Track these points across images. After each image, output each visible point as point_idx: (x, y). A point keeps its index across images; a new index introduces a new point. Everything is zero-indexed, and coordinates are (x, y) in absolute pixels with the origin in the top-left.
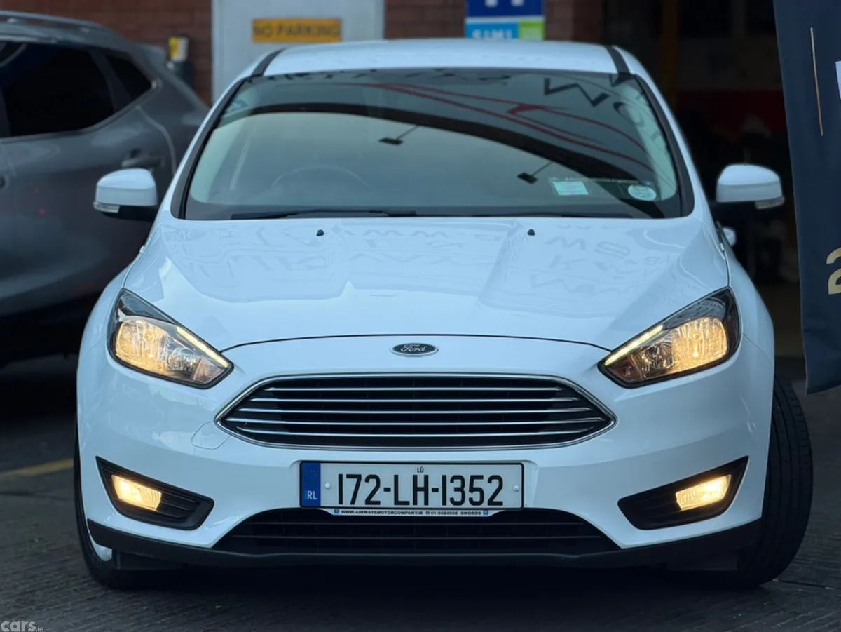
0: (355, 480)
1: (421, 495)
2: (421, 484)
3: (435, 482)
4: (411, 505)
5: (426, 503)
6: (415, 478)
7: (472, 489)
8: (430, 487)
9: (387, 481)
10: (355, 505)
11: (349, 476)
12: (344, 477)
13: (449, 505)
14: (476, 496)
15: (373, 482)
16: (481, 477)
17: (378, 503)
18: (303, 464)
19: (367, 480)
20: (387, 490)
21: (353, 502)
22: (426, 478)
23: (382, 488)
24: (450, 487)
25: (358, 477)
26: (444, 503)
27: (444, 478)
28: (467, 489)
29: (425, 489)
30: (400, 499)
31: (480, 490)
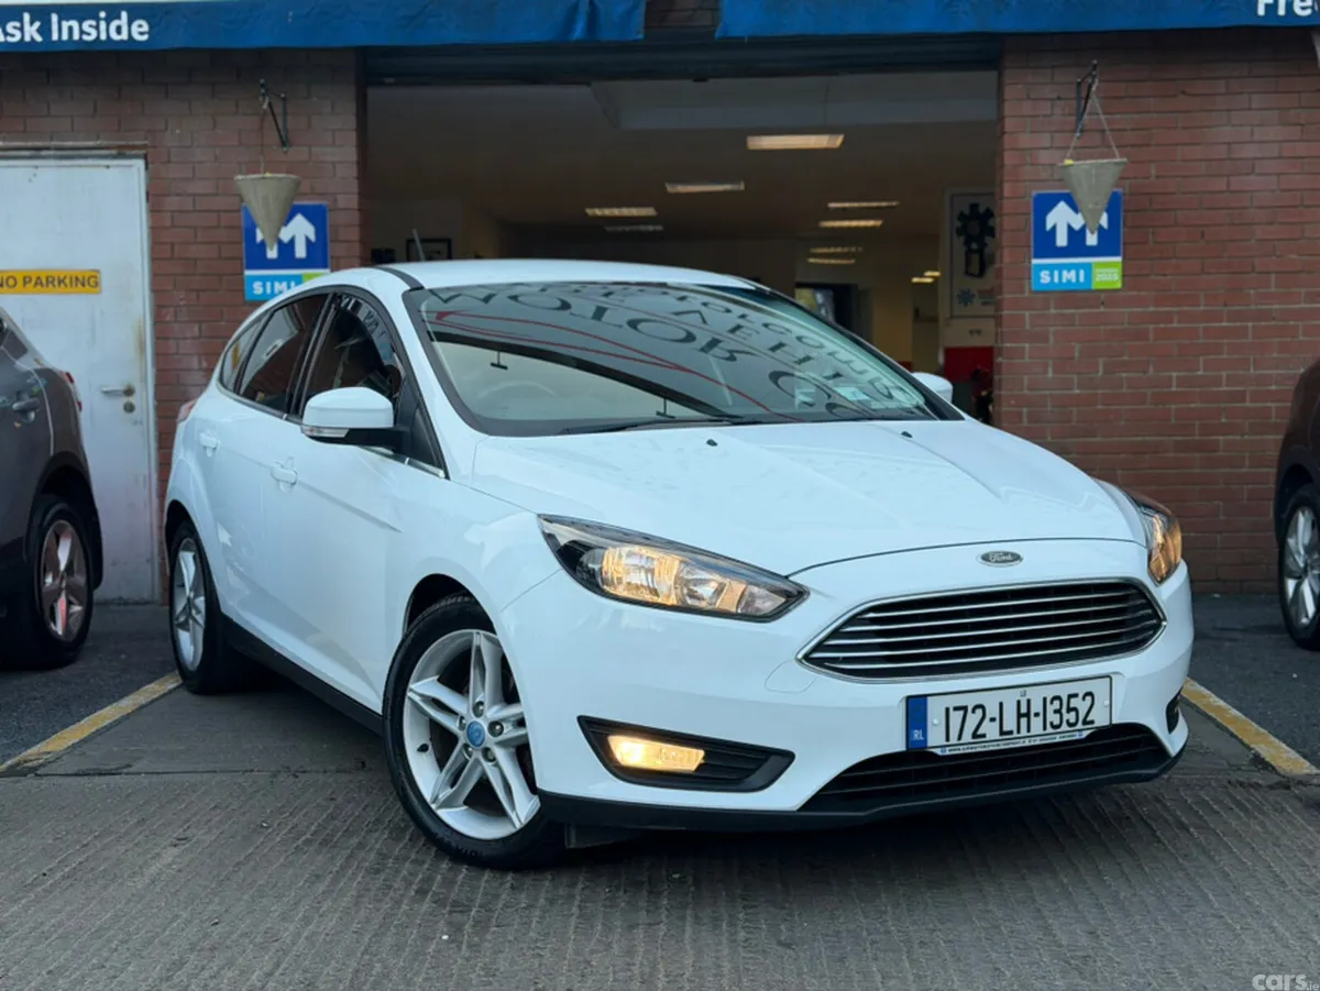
0: (962, 712)
1: (1024, 721)
2: (1024, 710)
3: (1037, 707)
4: (1015, 735)
5: (1029, 731)
6: (1019, 702)
7: (1069, 710)
8: (1033, 711)
9: (992, 711)
10: (961, 742)
11: (956, 709)
12: (951, 710)
13: (1049, 730)
14: (1072, 717)
15: (979, 712)
16: (1076, 695)
17: (984, 736)
18: (909, 699)
19: (973, 711)
20: (993, 720)
21: (960, 738)
22: (1029, 701)
23: (987, 719)
24: (1050, 709)
25: (965, 708)
26: (1045, 728)
27: (1045, 699)
28: (1064, 711)
29: (1027, 715)
30: (1005, 729)
31: (1075, 709)
